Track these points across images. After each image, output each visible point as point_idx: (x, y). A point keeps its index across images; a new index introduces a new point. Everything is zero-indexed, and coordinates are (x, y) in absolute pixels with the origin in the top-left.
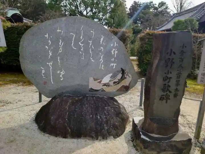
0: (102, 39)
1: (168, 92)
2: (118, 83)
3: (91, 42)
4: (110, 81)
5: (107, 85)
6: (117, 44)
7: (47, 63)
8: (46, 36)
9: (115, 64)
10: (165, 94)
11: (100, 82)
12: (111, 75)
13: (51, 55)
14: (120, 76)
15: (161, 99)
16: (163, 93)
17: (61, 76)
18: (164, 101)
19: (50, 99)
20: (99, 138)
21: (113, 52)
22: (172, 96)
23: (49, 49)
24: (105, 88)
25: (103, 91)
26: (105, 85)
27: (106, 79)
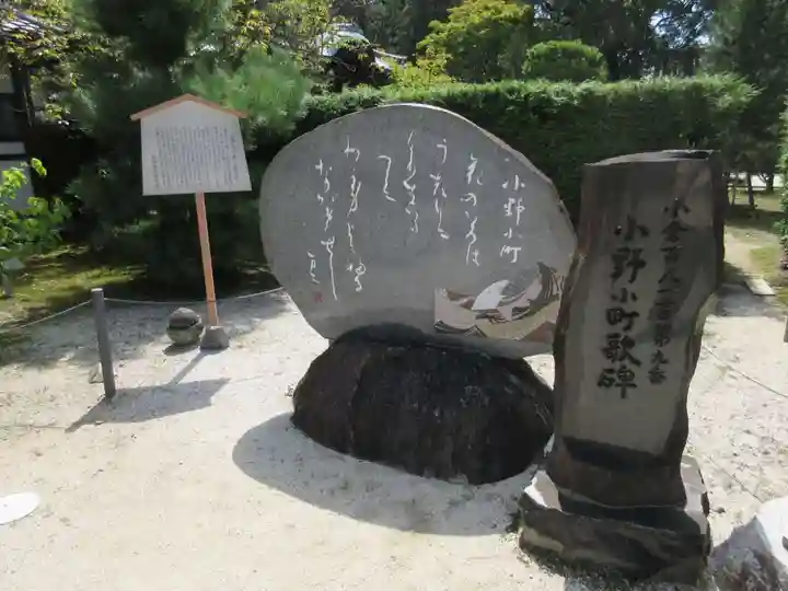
0: (472, 167)
1: (626, 362)
2: (532, 313)
3: (438, 178)
4: (501, 304)
5: (493, 317)
6: (521, 181)
7: (323, 242)
8: (317, 167)
9: (516, 249)
10: (617, 365)
11: (468, 306)
12: (504, 283)
13: (330, 218)
14: (534, 291)
15: (604, 381)
16: (608, 364)
17: (356, 279)
18: (616, 390)
19: (329, 343)
21: (508, 207)
22: (641, 375)
23: (326, 203)
24: (484, 325)
25: (480, 334)
26: (484, 315)
27: (489, 298)
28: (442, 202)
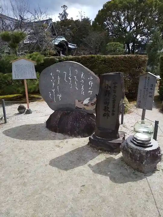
0: (82, 75)
1: (108, 112)
3: (76, 77)
4: (89, 103)
5: (87, 105)
6: (92, 78)
7: (52, 90)
8: (51, 74)
9: (91, 92)
10: (106, 112)
11: (82, 103)
12: (89, 98)
13: (54, 85)
14: (95, 100)
15: (104, 115)
16: (104, 112)
17: (59, 98)
18: (106, 117)
19: (54, 111)
20: (72, 135)
21: (90, 83)
22: (110, 114)
23: (53, 82)
24: (85, 107)
25: (84, 109)
26: (85, 105)
27: (86, 101)
28: (77, 82)
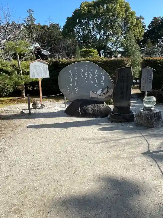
0: (96, 71)
1: (123, 95)
2: (106, 94)
3: (91, 73)
4: (101, 93)
5: (100, 95)
6: (104, 73)
7: (70, 84)
8: (70, 72)
9: (103, 84)
11: (96, 93)
12: (101, 89)
13: (72, 80)
14: (106, 90)
15: (120, 97)
16: (121, 95)
17: (76, 90)
18: (121, 99)
19: (71, 102)
21: (102, 77)
22: (125, 96)
23: (71, 78)
25: (98, 98)
26: (98, 95)
27: (99, 92)
28: (92, 77)
